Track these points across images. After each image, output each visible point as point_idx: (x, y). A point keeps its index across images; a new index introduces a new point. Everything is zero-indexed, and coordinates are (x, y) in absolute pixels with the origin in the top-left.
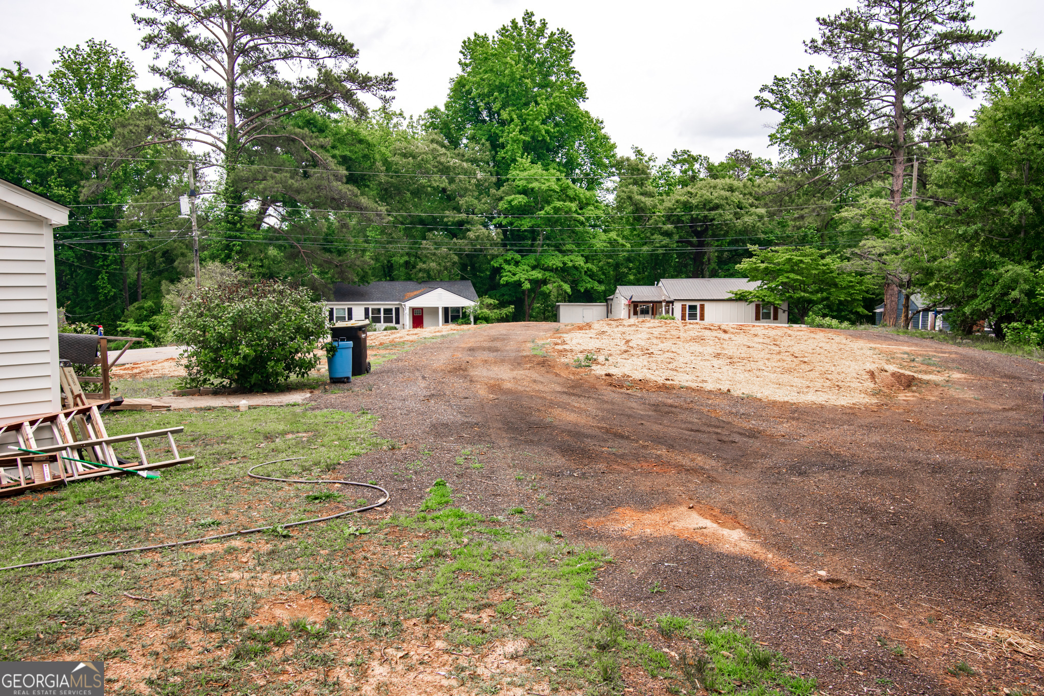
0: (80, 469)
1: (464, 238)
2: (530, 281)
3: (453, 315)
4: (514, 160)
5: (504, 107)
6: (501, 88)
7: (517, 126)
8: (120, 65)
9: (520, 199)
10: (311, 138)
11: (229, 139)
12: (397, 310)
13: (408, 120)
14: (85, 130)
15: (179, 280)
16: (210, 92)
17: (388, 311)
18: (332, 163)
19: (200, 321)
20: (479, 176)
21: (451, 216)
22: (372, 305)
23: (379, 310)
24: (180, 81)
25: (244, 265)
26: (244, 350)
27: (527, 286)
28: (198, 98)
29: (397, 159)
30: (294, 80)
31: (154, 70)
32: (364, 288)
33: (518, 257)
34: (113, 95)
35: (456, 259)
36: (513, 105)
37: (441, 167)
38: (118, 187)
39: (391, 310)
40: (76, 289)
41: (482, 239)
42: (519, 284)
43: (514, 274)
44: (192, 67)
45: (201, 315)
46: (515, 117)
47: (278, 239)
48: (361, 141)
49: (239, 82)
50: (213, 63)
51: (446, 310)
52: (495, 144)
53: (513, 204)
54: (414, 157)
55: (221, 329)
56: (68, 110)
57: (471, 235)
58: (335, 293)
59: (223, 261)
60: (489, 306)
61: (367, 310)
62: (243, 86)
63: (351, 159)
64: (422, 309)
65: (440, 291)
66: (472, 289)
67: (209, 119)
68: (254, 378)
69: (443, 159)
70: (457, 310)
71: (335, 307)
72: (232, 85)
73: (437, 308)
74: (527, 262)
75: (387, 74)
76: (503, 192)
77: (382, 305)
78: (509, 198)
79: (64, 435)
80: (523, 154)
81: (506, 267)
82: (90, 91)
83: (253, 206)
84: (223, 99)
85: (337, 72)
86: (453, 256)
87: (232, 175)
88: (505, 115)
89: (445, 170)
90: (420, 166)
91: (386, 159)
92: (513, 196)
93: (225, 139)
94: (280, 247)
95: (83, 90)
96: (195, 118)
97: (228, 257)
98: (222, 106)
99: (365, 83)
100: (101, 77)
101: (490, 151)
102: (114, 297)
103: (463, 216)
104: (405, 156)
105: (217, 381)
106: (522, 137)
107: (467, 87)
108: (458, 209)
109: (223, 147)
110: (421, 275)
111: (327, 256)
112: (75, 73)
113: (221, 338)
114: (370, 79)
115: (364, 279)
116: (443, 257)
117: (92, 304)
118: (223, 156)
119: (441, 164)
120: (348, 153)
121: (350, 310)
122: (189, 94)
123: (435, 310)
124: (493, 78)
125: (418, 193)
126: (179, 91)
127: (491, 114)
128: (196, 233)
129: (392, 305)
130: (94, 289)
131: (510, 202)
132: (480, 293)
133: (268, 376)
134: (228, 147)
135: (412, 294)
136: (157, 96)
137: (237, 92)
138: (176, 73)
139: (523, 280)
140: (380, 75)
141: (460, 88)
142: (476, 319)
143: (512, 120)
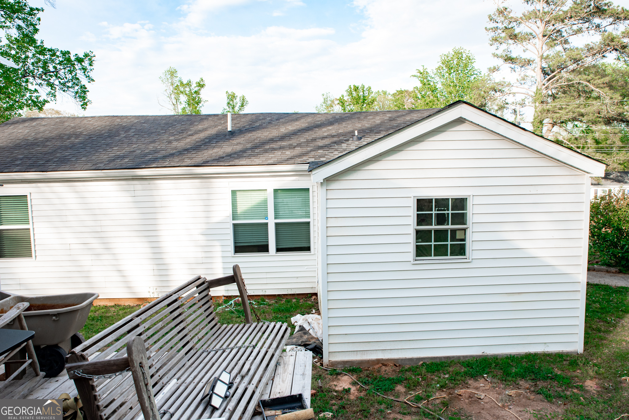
11: (537, 89)
24: (509, 59)
28: (518, 67)
67: (525, 78)
84: (534, 66)
93: (534, 90)
96: (517, 80)
98: (533, 71)
109: (532, 94)
122: (513, 66)
126: (508, 64)
134: (535, 94)
138: (507, 55)
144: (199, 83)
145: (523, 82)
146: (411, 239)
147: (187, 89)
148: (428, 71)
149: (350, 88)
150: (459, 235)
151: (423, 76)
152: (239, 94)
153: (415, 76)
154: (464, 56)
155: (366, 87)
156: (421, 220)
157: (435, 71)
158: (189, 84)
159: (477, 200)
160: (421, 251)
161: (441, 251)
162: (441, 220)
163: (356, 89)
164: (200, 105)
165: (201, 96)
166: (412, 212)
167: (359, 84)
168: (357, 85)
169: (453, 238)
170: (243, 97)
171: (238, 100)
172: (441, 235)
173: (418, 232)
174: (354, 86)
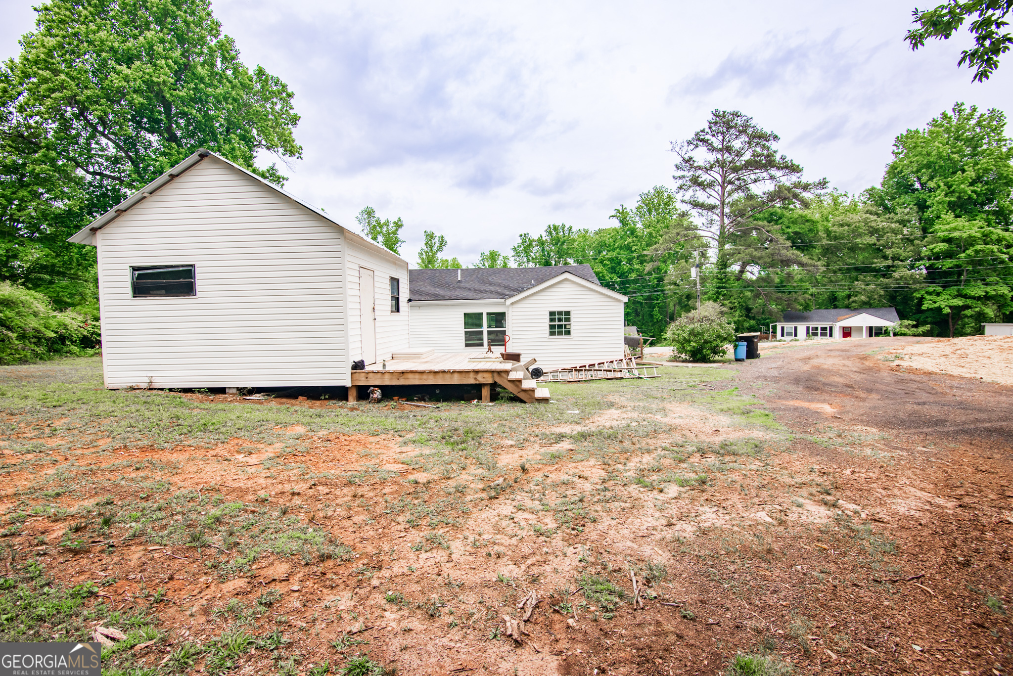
0: (627, 375)
1: (891, 277)
2: (950, 307)
3: (875, 332)
4: (938, 217)
5: (931, 178)
6: (928, 166)
7: (942, 191)
8: (669, 197)
9: (942, 246)
10: (769, 226)
11: (721, 233)
12: (831, 328)
13: (851, 198)
14: (651, 234)
15: (690, 311)
16: (711, 208)
17: (824, 329)
18: (782, 239)
19: (677, 332)
20: (905, 232)
21: (880, 264)
22: (812, 325)
23: (817, 328)
24: (696, 205)
25: (727, 302)
26: (693, 344)
27: (947, 310)
28: (705, 212)
29: (835, 228)
30: (760, 194)
31: (683, 201)
32: (806, 314)
33: (940, 289)
34: (665, 213)
35: (882, 292)
36: (940, 176)
37: (871, 229)
38: (665, 262)
39: (826, 328)
40: (643, 316)
41: (905, 278)
42: (939, 309)
43: (935, 302)
44: (702, 196)
45: (678, 330)
46: (941, 184)
47: (748, 287)
48: (807, 221)
49: (727, 201)
50: (713, 193)
51: (871, 328)
52: (922, 206)
53: (935, 251)
54: (849, 226)
55: (685, 335)
56: (643, 225)
57: (896, 275)
58: (784, 318)
59: (715, 301)
60: (906, 327)
61: (808, 328)
62: (729, 202)
63: (800, 233)
64: (851, 328)
65: (864, 315)
66: (895, 314)
67: (711, 222)
68: (699, 356)
69: (873, 224)
70: (880, 328)
71: (785, 326)
72: (723, 204)
73: (862, 327)
74: (948, 292)
75: (822, 179)
76: (927, 242)
77: (820, 325)
78: (931, 247)
79: (624, 365)
80: (947, 212)
81: (928, 297)
82: (654, 213)
83: (736, 268)
84: (718, 211)
85: (788, 184)
86: (879, 290)
87: (721, 253)
88: (931, 184)
89: (873, 231)
90: (853, 231)
91: (828, 229)
92: (934, 245)
93: (718, 234)
94: (752, 291)
95: (650, 214)
96: (703, 224)
97: (718, 298)
98: (717, 215)
99: (806, 187)
100: (660, 205)
101: (918, 212)
102: (661, 320)
103: (890, 262)
104: (842, 225)
105: (684, 357)
106: (948, 199)
107: (898, 169)
108: (885, 258)
109: (717, 238)
110: (853, 304)
111: (780, 295)
112: (647, 205)
113: (684, 339)
114: (810, 185)
115: (807, 307)
116: (872, 292)
117: (650, 324)
118: (717, 242)
119: (872, 227)
120: (798, 230)
121: (796, 328)
122: (700, 211)
123: (860, 329)
124: (922, 159)
125: (853, 249)
126: (696, 210)
127: (921, 184)
128: (698, 287)
129: (827, 325)
130: (652, 316)
131: (932, 250)
132: (902, 316)
133: (704, 356)
134: (719, 237)
135: (843, 317)
136: (684, 215)
137: (725, 206)
138: (694, 201)
139: (942, 306)
140: (817, 181)
141: (893, 171)
142: (895, 335)
143: (939, 187)
144: (396, 223)
145: (709, 226)
146: (548, 328)
147: (385, 229)
148: (628, 210)
149: (550, 227)
150: (568, 327)
151: (622, 216)
152: (438, 234)
153: (613, 216)
154: (666, 194)
155: (567, 226)
156: (552, 320)
157: (634, 210)
158: (387, 224)
159: (575, 312)
160: (552, 333)
161: (560, 333)
162: (560, 320)
163: (556, 228)
164: (398, 245)
165: (398, 236)
166: (548, 317)
167: (559, 223)
168: (557, 224)
169: (565, 328)
170: (442, 237)
171: (437, 240)
172: (560, 327)
173: (550, 325)
174: (553, 225)
